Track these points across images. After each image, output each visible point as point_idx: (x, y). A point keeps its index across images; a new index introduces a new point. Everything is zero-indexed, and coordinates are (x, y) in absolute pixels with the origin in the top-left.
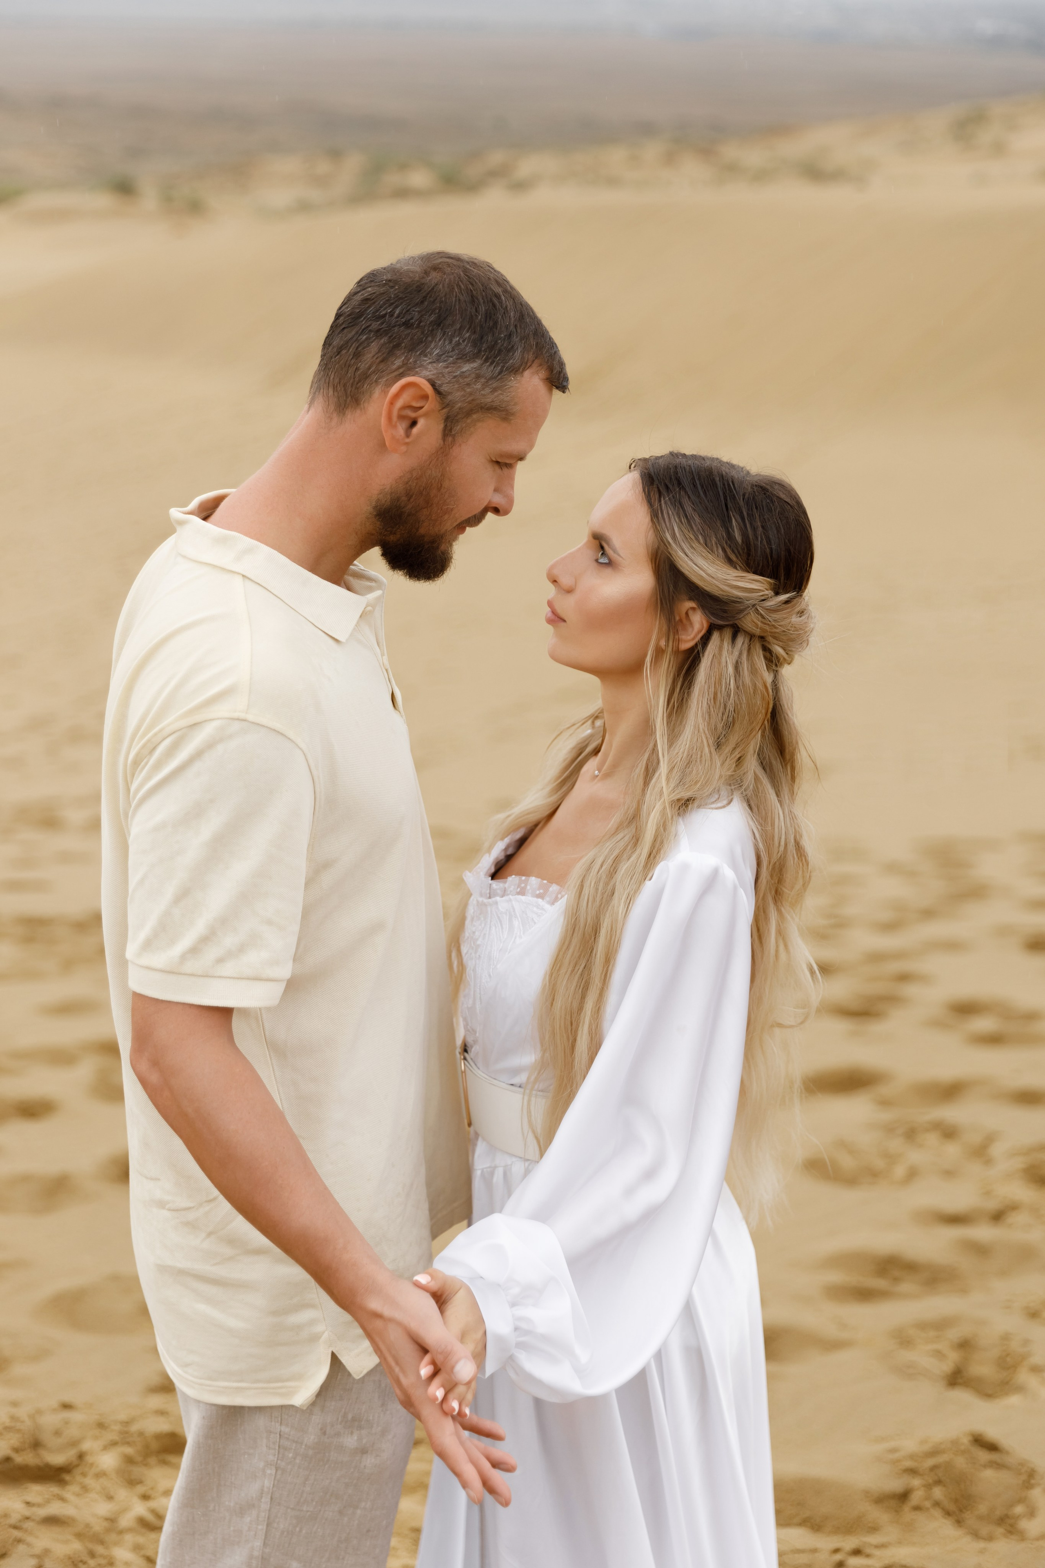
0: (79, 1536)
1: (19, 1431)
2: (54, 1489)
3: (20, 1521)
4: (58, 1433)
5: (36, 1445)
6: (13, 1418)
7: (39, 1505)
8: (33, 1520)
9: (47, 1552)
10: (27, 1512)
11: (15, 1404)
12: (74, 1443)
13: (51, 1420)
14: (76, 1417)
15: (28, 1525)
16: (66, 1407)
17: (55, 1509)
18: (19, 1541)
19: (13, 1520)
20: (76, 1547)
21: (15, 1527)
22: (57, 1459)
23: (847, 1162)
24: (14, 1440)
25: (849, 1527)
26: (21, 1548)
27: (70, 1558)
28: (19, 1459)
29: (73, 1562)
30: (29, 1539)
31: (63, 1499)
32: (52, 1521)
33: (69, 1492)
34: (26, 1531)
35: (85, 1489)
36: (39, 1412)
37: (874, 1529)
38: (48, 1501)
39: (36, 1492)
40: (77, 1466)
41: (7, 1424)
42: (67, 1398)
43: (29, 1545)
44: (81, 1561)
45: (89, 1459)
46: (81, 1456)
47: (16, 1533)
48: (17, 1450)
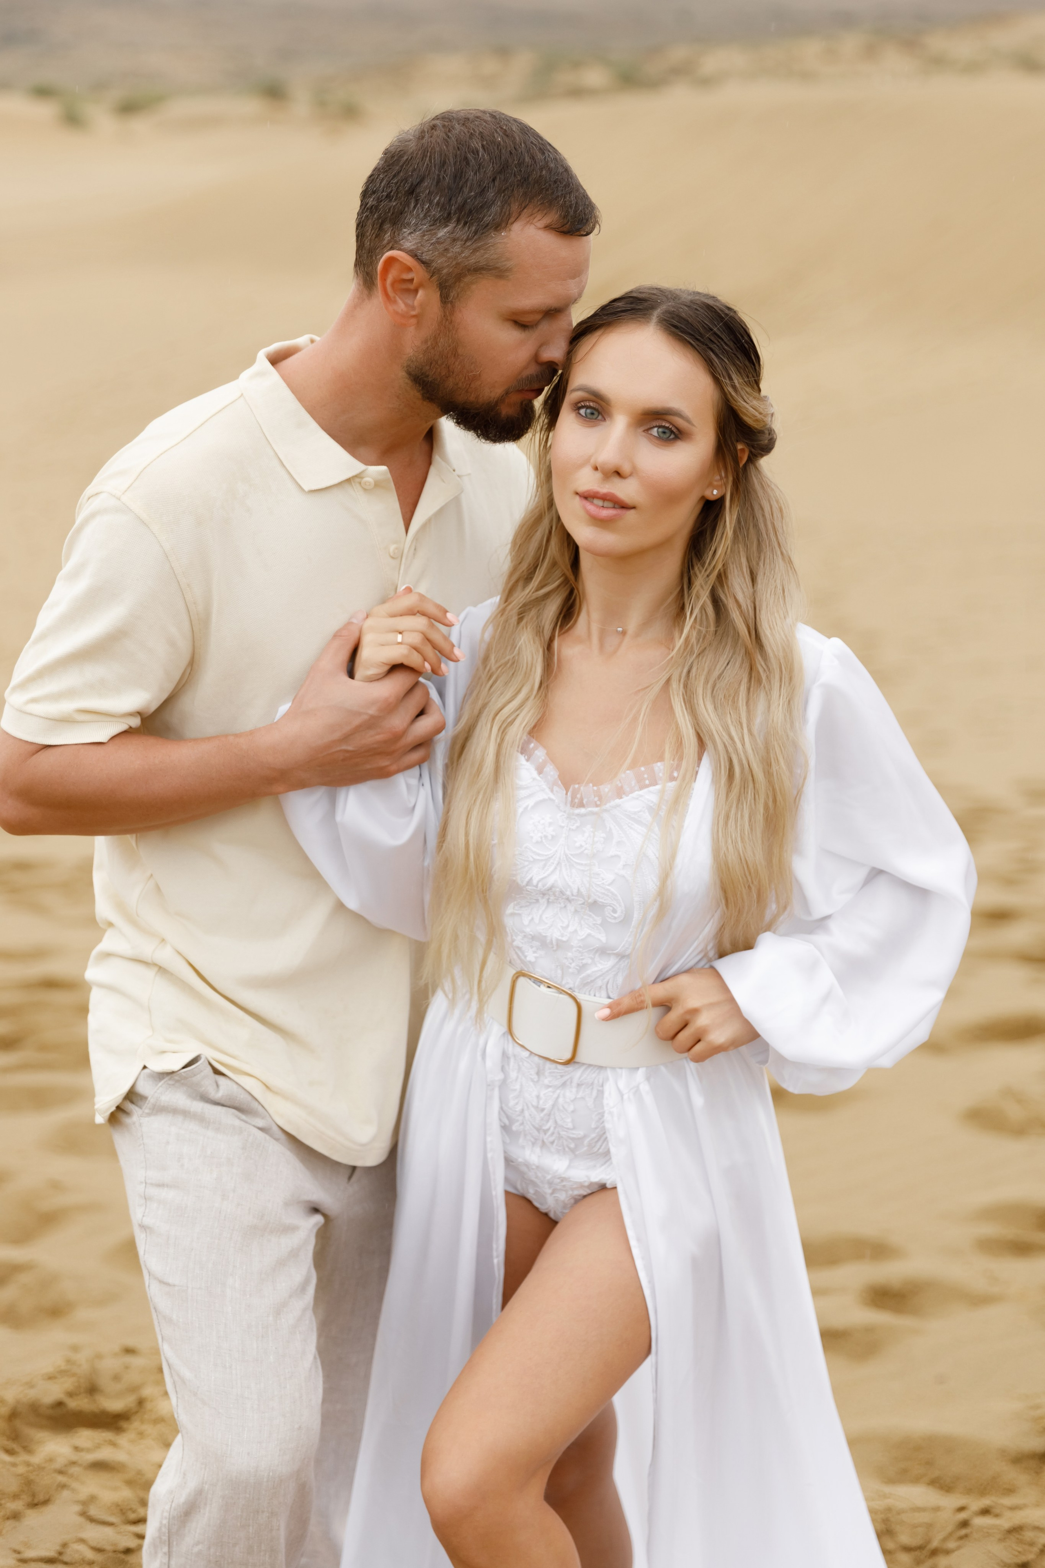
0: (130, 1483)
1: (74, 1375)
2: (107, 1435)
3: (66, 1466)
4: (116, 1378)
5: (92, 1390)
6: (69, 1361)
7: (88, 1450)
8: (80, 1465)
9: (92, 1499)
10: (74, 1457)
11: (75, 1348)
12: (134, 1389)
13: (110, 1365)
14: (136, 1362)
15: (74, 1470)
16: (129, 1351)
17: (105, 1454)
18: (63, 1486)
19: (59, 1463)
20: (125, 1494)
21: (61, 1472)
22: (115, 1405)
23: (1014, 1112)
24: (68, 1384)
25: (983, 1490)
26: (66, 1493)
27: (118, 1505)
28: (73, 1404)
29: (121, 1510)
30: (75, 1485)
31: (113, 1444)
32: (100, 1466)
33: (123, 1440)
34: (72, 1476)
35: (141, 1435)
36: (99, 1356)
37: (1010, 1491)
38: (98, 1447)
39: (85, 1437)
40: (136, 1412)
41: (63, 1368)
42: (131, 1342)
43: (73, 1490)
44: (131, 1509)
45: (148, 1406)
46: (141, 1402)
47: (61, 1479)
48: (71, 1394)
